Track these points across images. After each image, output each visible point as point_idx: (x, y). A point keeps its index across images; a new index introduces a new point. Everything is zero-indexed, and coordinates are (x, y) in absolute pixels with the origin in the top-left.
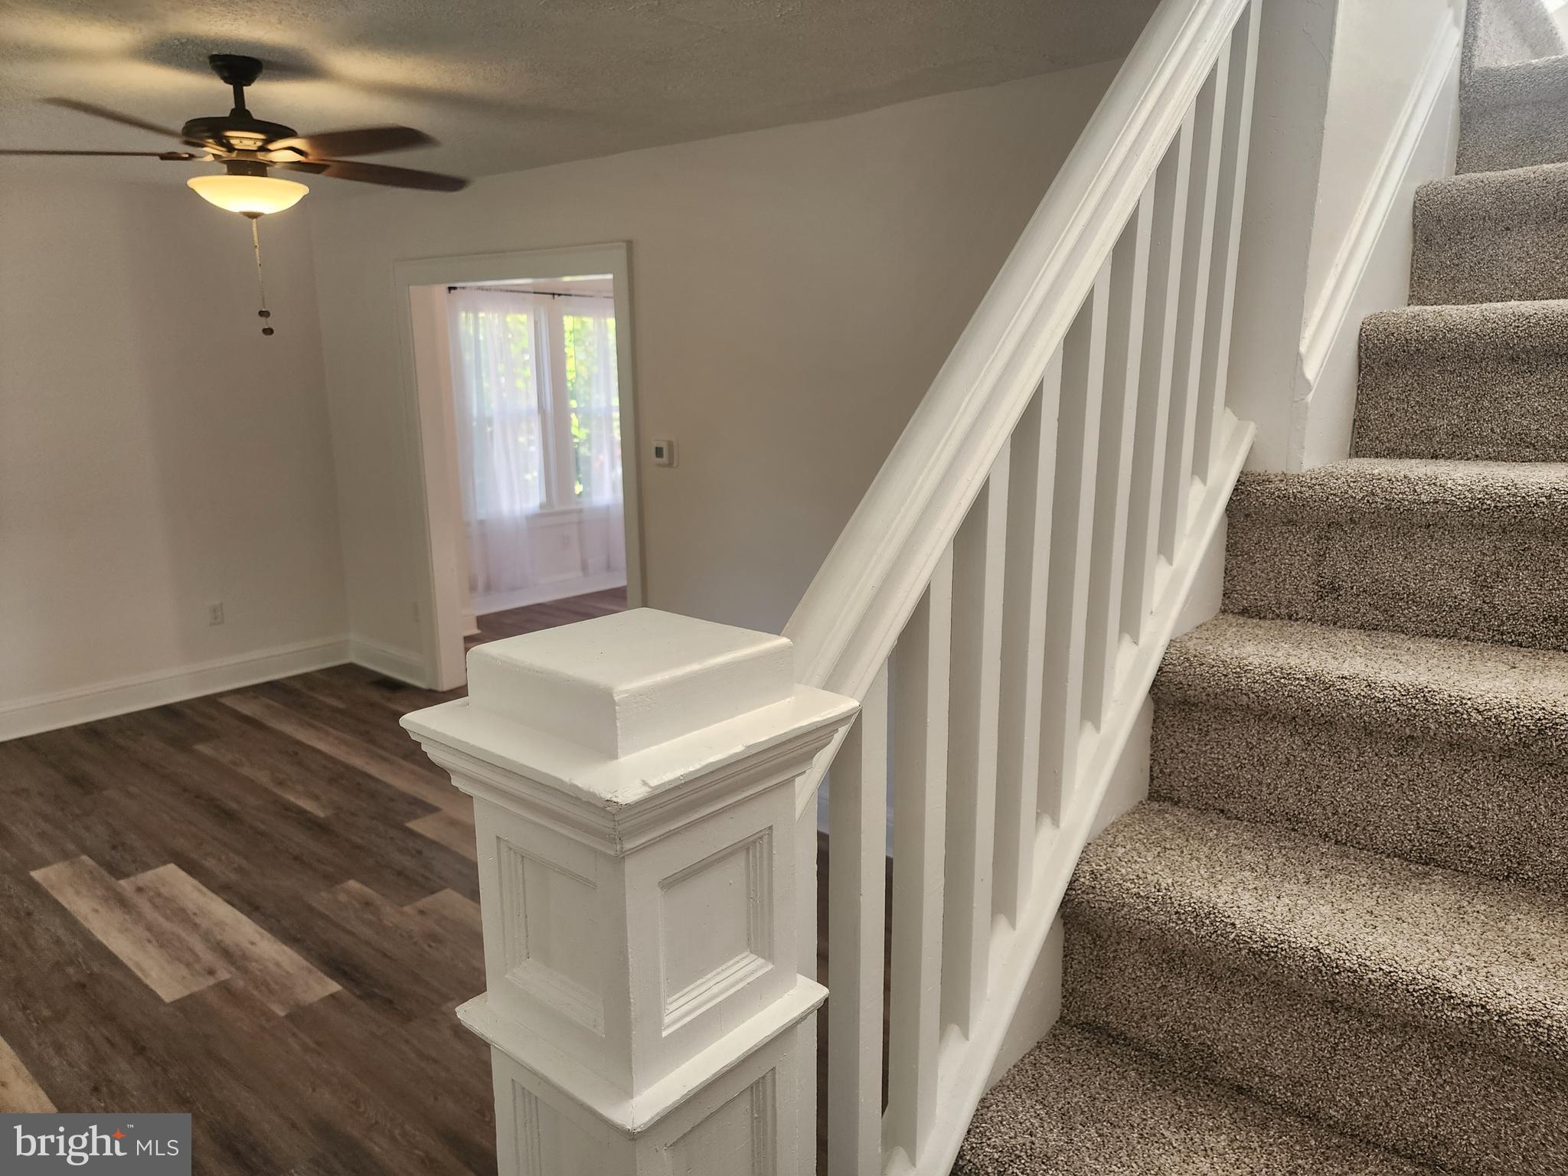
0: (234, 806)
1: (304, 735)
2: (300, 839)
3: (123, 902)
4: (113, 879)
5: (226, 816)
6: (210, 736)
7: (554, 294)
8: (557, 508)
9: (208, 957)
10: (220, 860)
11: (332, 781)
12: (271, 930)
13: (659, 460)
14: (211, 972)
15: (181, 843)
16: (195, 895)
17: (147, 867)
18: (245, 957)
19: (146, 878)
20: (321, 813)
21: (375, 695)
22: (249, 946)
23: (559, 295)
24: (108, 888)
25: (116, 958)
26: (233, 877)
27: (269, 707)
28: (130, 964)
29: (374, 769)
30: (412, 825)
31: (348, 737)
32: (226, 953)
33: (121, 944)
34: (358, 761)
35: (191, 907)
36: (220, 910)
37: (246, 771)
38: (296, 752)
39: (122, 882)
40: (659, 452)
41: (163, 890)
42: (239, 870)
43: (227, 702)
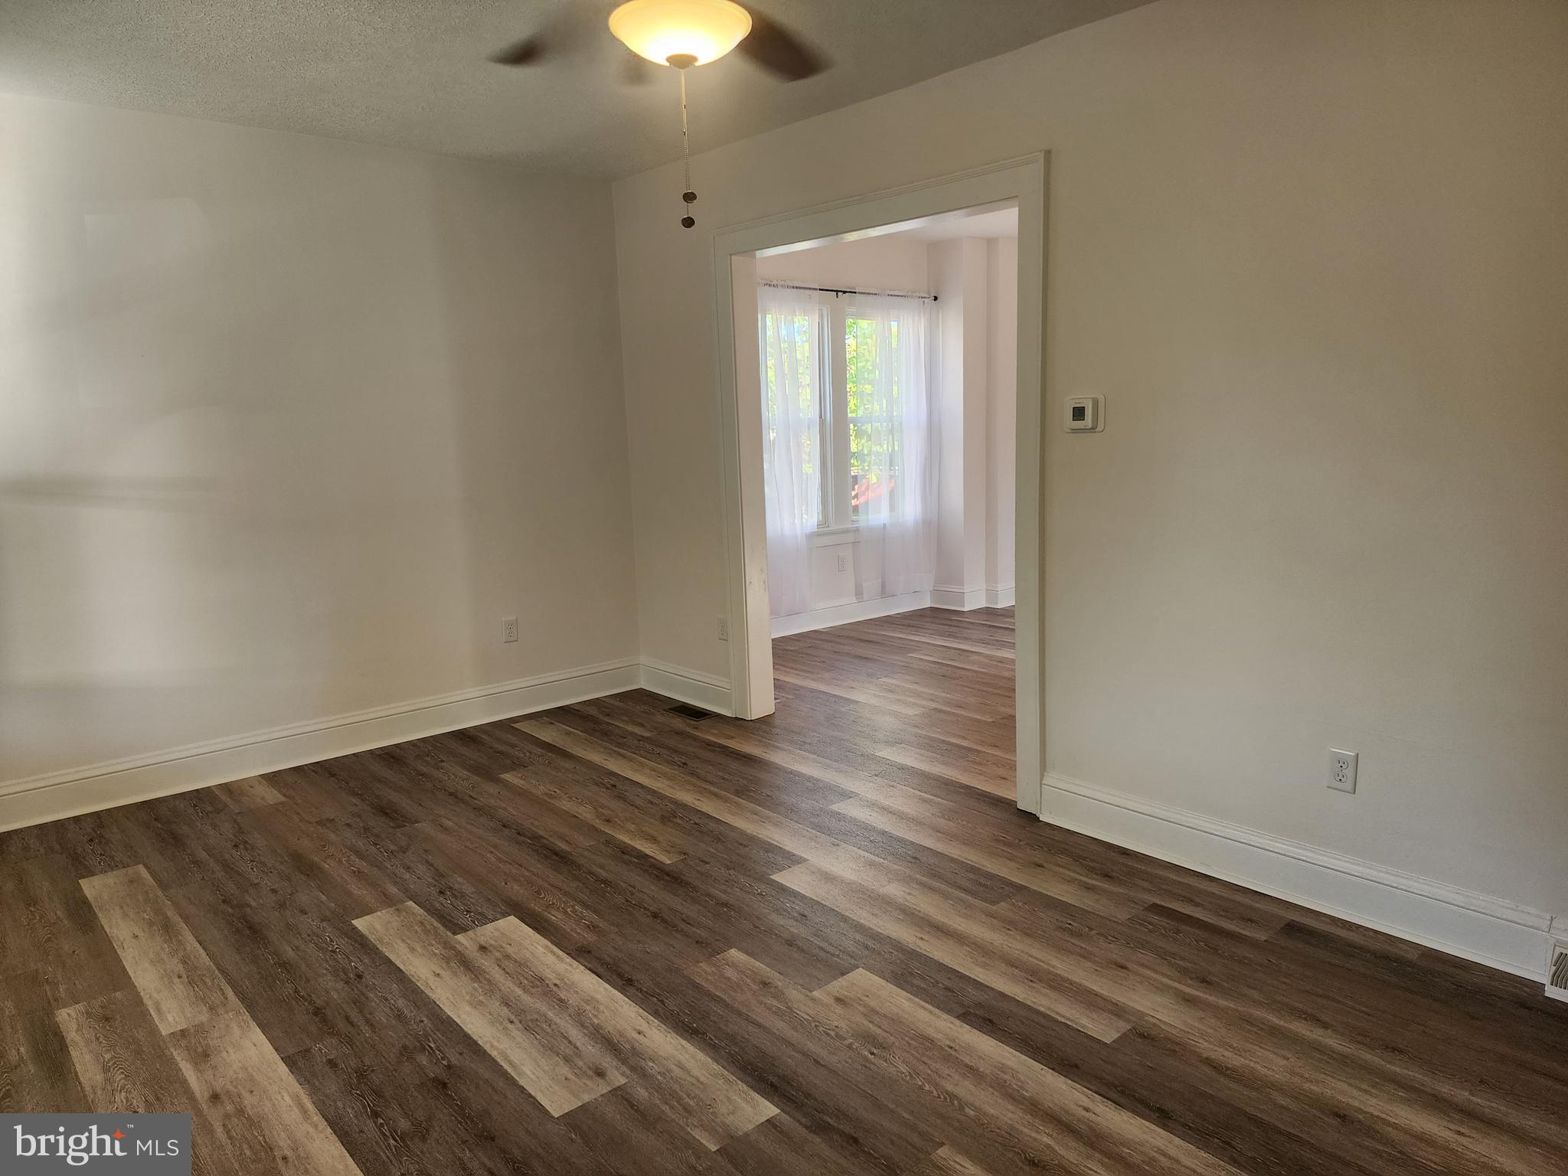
0: (563, 846)
1: (613, 765)
2: (652, 891)
3: (466, 965)
4: (449, 934)
5: (559, 859)
6: (517, 765)
7: (837, 291)
8: (833, 527)
9: (592, 1051)
10: (565, 913)
11: (664, 819)
12: (656, 1014)
13: (1079, 424)
14: (600, 1074)
15: (517, 891)
16: (550, 959)
17: (485, 920)
18: (635, 1052)
19: (488, 932)
20: (666, 860)
21: (679, 723)
22: (636, 1036)
23: (844, 292)
24: (447, 945)
25: (476, 1043)
26: (590, 937)
27: (568, 734)
28: (494, 1054)
29: (707, 806)
30: (776, 877)
31: (664, 768)
32: (611, 1044)
33: (475, 1024)
34: (686, 797)
35: (550, 976)
36: (586, 982)
37: (566, 805)
38: (615, 785)
39: (459, 937)
40: (1079, 413)
41: (510, 950)
42: (592, 927)
43: (524, 727)
